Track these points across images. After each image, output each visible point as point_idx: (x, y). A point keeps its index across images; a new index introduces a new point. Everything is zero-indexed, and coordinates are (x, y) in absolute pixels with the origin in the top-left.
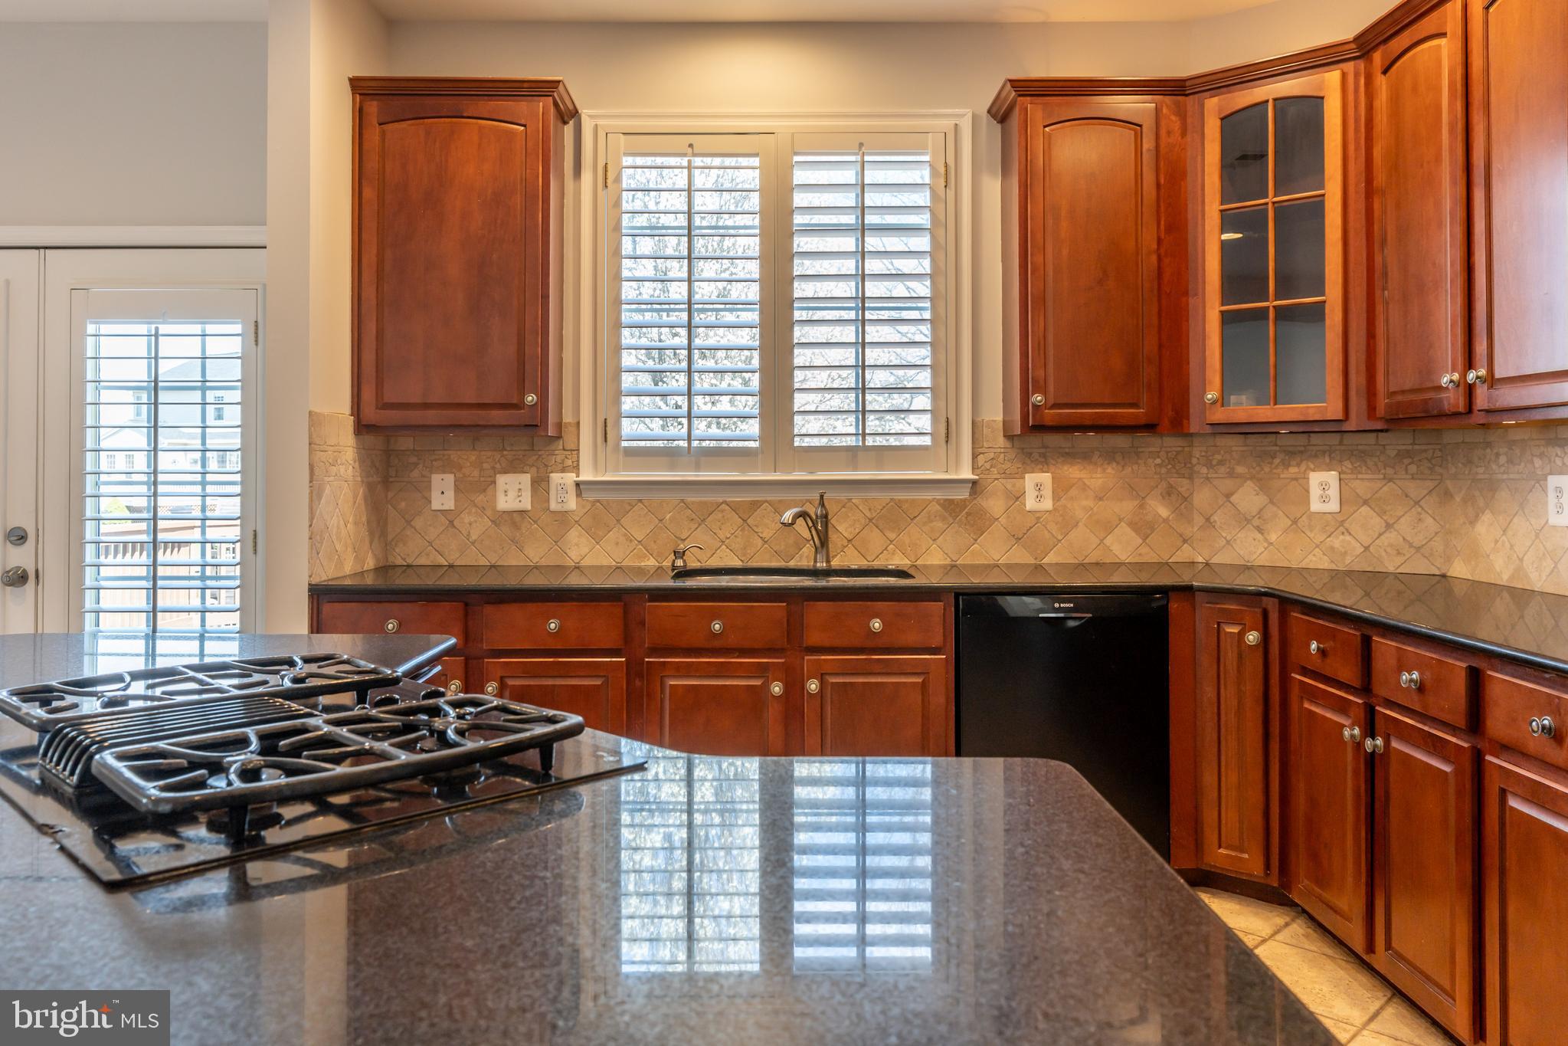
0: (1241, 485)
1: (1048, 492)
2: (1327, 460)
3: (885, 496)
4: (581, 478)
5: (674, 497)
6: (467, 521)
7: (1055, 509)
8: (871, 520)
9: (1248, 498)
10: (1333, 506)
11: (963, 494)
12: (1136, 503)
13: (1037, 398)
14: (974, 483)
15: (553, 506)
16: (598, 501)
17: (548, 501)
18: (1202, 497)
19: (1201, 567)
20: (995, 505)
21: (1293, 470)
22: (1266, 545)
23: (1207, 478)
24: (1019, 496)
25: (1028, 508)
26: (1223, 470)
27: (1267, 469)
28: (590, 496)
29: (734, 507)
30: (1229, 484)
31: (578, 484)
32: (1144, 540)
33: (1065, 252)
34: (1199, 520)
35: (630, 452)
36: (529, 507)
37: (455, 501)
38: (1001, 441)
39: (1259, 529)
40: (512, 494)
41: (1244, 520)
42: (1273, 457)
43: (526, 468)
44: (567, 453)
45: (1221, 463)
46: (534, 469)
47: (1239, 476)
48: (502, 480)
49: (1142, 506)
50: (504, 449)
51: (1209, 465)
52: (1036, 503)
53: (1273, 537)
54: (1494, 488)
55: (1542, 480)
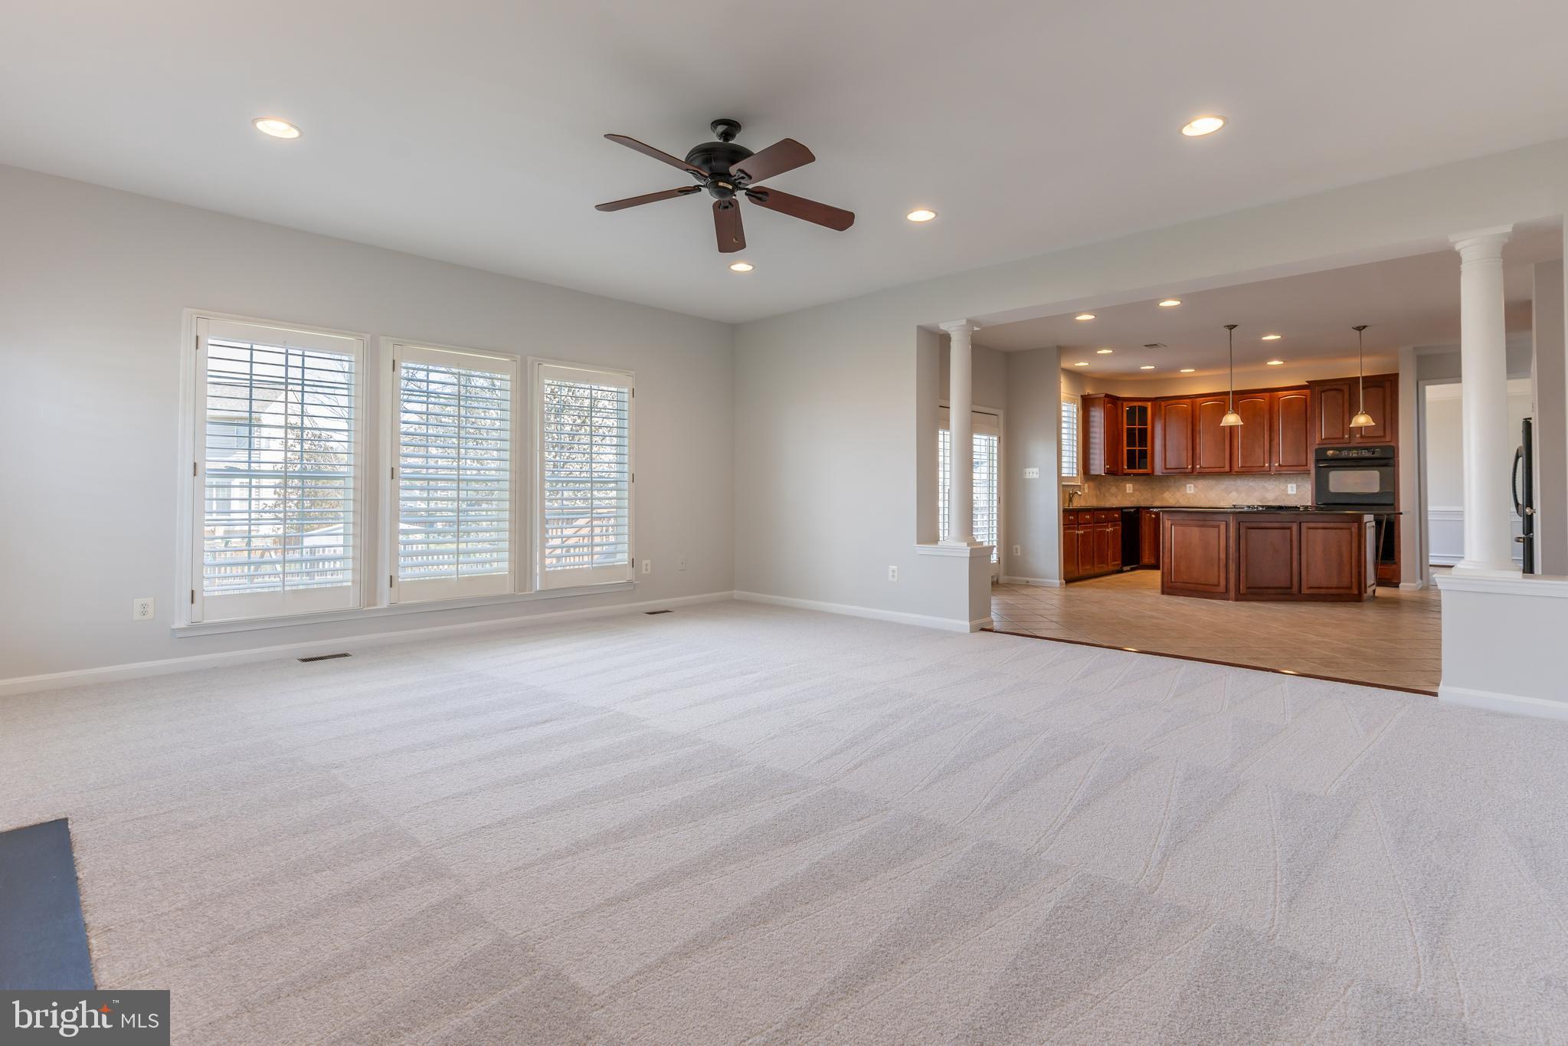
2: (1130, 481)
9: (1113, 490)
10: (1132, 491)
13: (1108, 467)
21: (1123, 484)
22: (1117, 499)
38: (1083, 476)
39: (1116, 496)
42: (1119, 481)
51: (1104, 482)
52: (1086, 491)
53: (1119, 498)
54: (1170, 487)
55: (1185, 486)
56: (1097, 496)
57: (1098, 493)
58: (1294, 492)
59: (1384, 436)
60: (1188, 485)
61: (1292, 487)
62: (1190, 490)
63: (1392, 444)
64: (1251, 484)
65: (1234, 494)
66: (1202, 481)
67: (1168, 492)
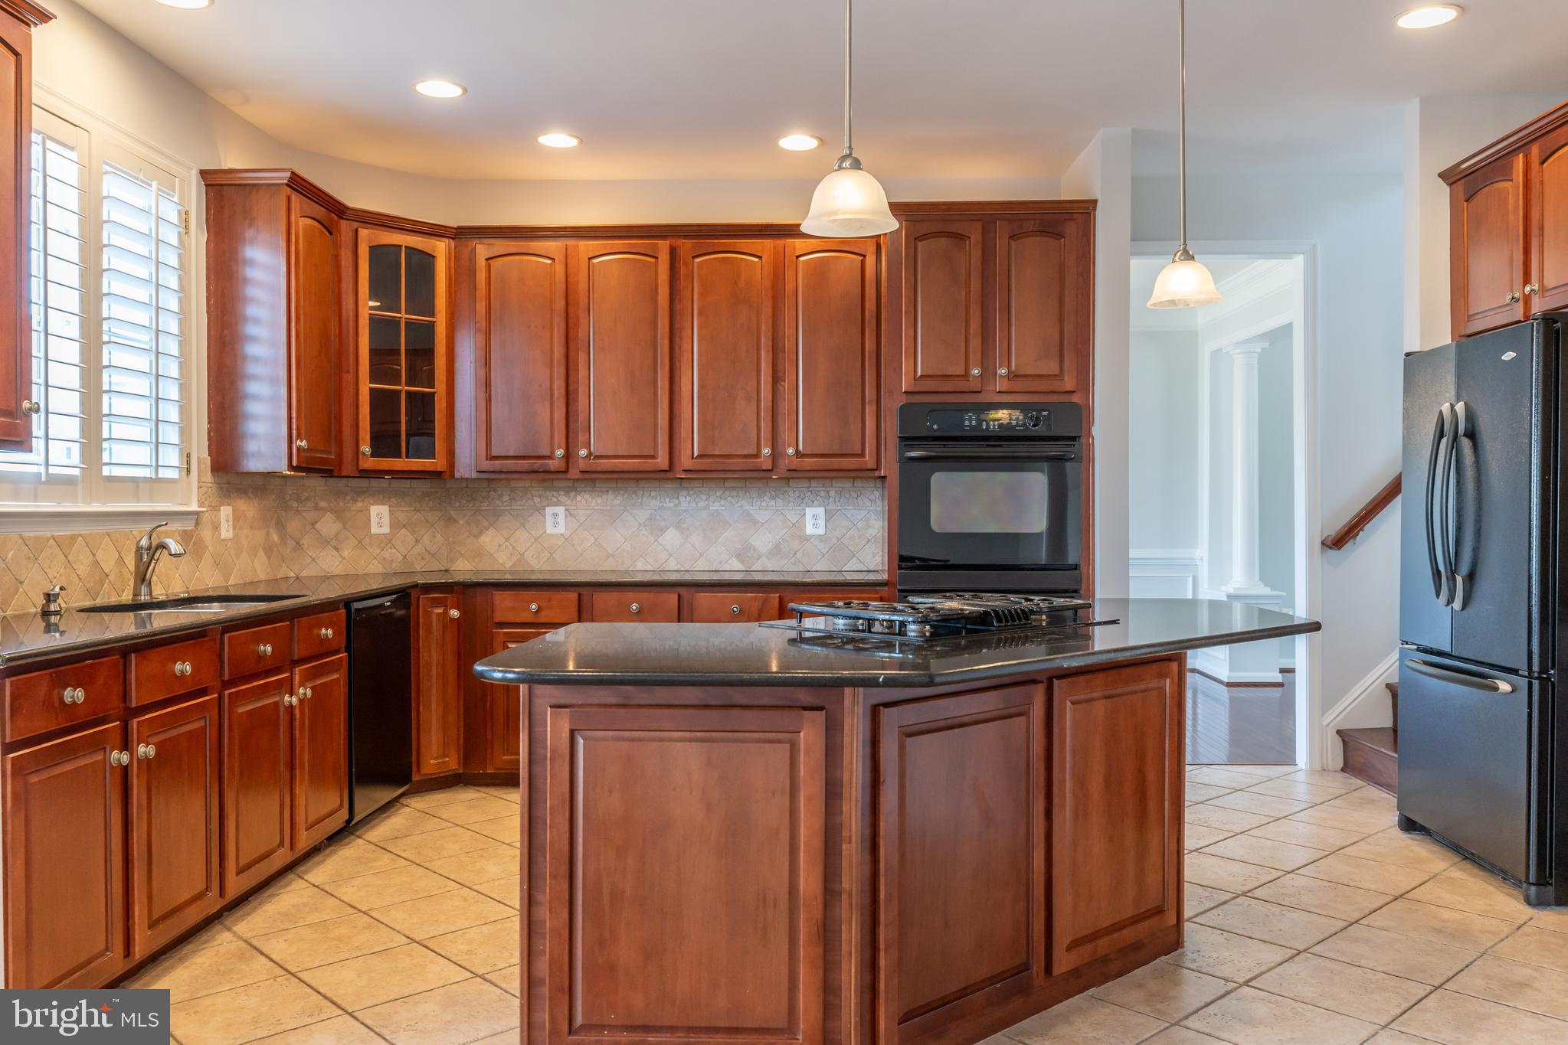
0: (323, 516)
1: (230, 522)
2: (381, 497)
5: (14, 531)
7: (233, 538)
9: (328, 525)
10: (386, 529)
11: (192, 525)
12: (265, 531)
13: (304, 443)
14: (198, 514)
18: (294, 525)
19: (293, 580)
20: (206, 534)
21: (360, 504)
22: (340, 559)
23: (297, 511)
24: (216, 527)
25: (222, 537)
26: (310, 504)
29: (59, 542)
30: (314, 515)
34: (292, 543)
38: (210, 477)
39: (336, 549)
41: (325, 542)
42: (347, 495)
45: (307, 499)
47: (323, 509)
49: (268, 534)
51: (298, 499)
52: (226, 532)
53: (346, 553)
54: (498, 514)
55: (541, 510)
56: (269, 550)
57: (276, 538)
58: (821, 531)
59: (1060, 376)
60: (549, 510)
61: (815, 517)
62: (555, 525)
63: (1076, 399)
64: (716, 506)
65: (672, 537)
66: (587, 496)
67: (492, 531)
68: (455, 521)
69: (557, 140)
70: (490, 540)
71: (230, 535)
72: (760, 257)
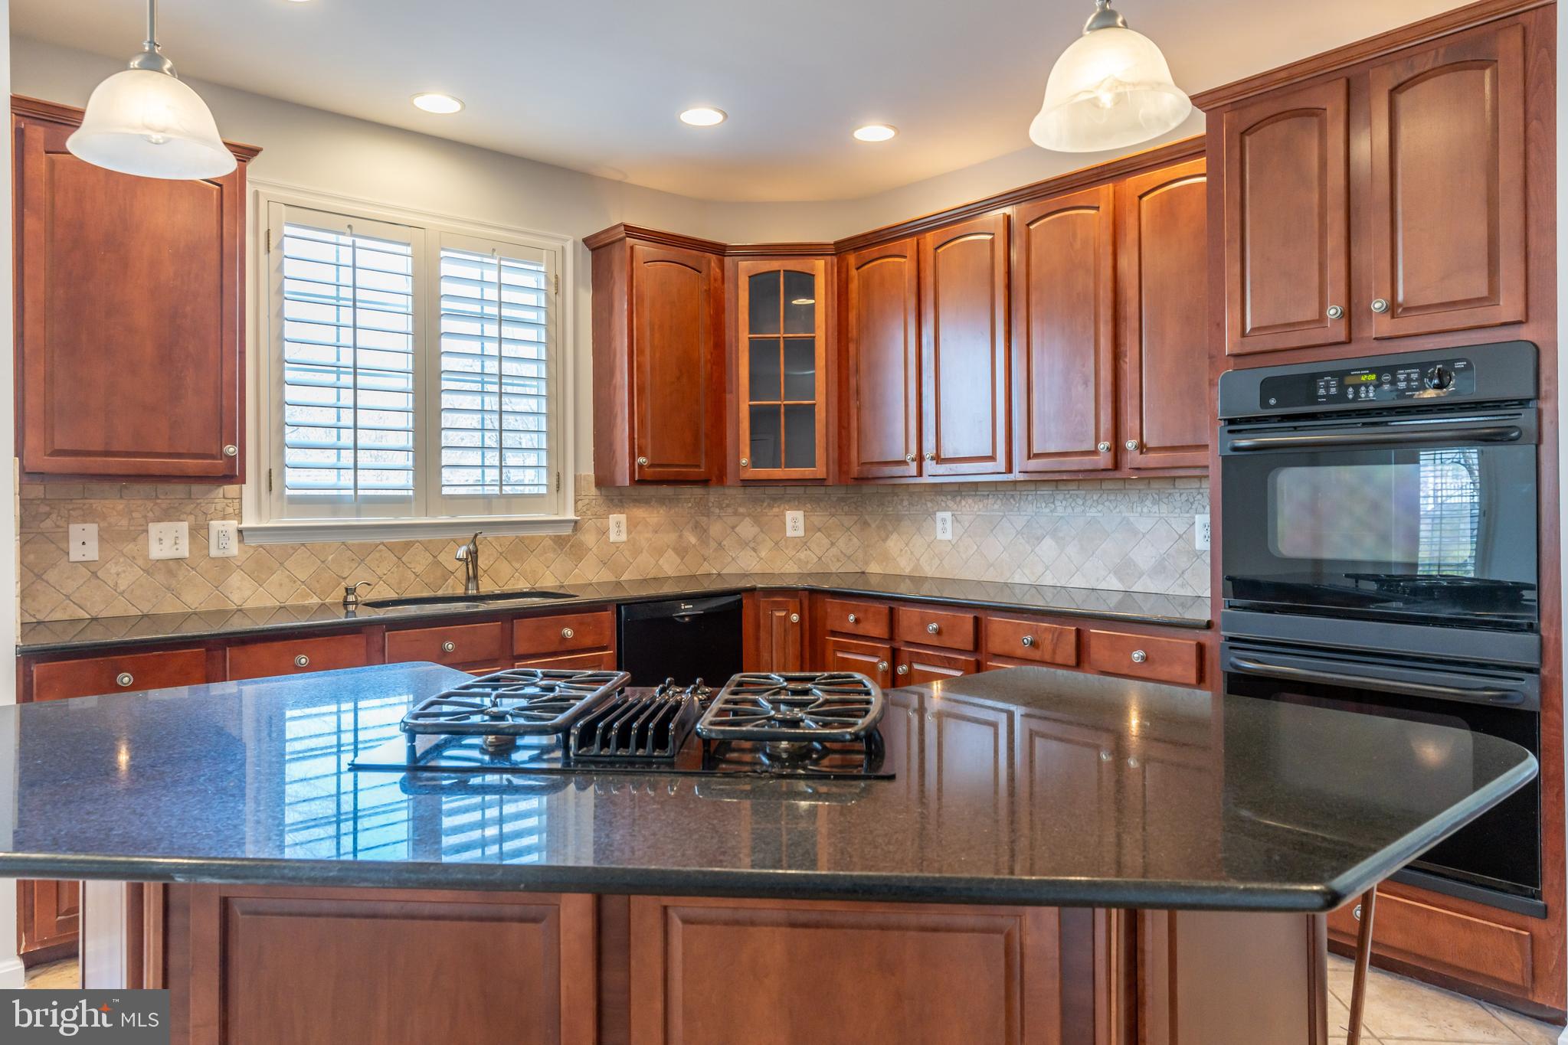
0: (742, 521)
1: (624, 528)
2: (797, 503)
3: (511, 534)
4: (244, 525)
5: (335, 540)
6: (114, 571)
7: (628, 541)
8: (501, 554)
9: (747, 529)
10: (801, 533)
11: (567, 531)
12: (677, 534)
13: (642, 460)
14: (576, 522)
15: (214, 552)
16: (261, 546)
17: (208, 548)
18: (716, 529)
19: (715, 576)
20: (589, 538)
21: (776, 510)
23: (719, 516)
24: (604, 532)
25: (611, 540)
26: (730, 510)
27: (759, 510)
28: (252, 542)
29: (390, 548)
30: (731, 520)
31: (240, 531)
32: (682, 559)
33: (658, 355)
34: (713, 545)
35: (293, 500)
36: (187, 555)
37: (99, 551)
38: (593, 491)
39: (754, 550)
40: (168, 542)
41: (743, 544)
42: (763, 502)
43: (184, 516)
44: (226, 501)
45: (728, 506)
46: (192, 518)
47: (741, 514)
48: (154, 529)
49: (680, 536)
50: (157, 497)
51: (721, 508)
52: (617, 536)
53: (763, 554)
54: (898, 519)
55: (932, 515)
59: (1490, 299)
60: (940, 515)
62: (944, 530)
63: (1526, 334)
66: (970, 501)
67: (895, 536)
68: (869, 525)
69: (873, 132)
70: (894, 544)
71: (624, 537)
72: (1097, 208)
